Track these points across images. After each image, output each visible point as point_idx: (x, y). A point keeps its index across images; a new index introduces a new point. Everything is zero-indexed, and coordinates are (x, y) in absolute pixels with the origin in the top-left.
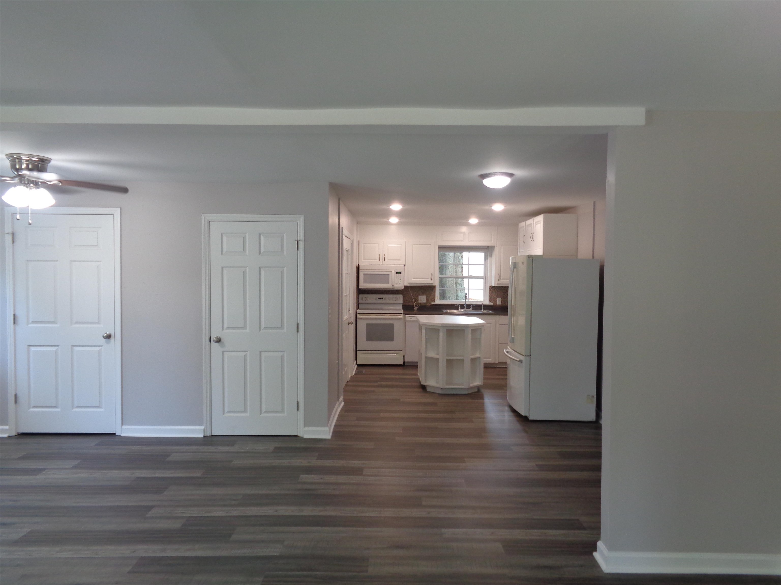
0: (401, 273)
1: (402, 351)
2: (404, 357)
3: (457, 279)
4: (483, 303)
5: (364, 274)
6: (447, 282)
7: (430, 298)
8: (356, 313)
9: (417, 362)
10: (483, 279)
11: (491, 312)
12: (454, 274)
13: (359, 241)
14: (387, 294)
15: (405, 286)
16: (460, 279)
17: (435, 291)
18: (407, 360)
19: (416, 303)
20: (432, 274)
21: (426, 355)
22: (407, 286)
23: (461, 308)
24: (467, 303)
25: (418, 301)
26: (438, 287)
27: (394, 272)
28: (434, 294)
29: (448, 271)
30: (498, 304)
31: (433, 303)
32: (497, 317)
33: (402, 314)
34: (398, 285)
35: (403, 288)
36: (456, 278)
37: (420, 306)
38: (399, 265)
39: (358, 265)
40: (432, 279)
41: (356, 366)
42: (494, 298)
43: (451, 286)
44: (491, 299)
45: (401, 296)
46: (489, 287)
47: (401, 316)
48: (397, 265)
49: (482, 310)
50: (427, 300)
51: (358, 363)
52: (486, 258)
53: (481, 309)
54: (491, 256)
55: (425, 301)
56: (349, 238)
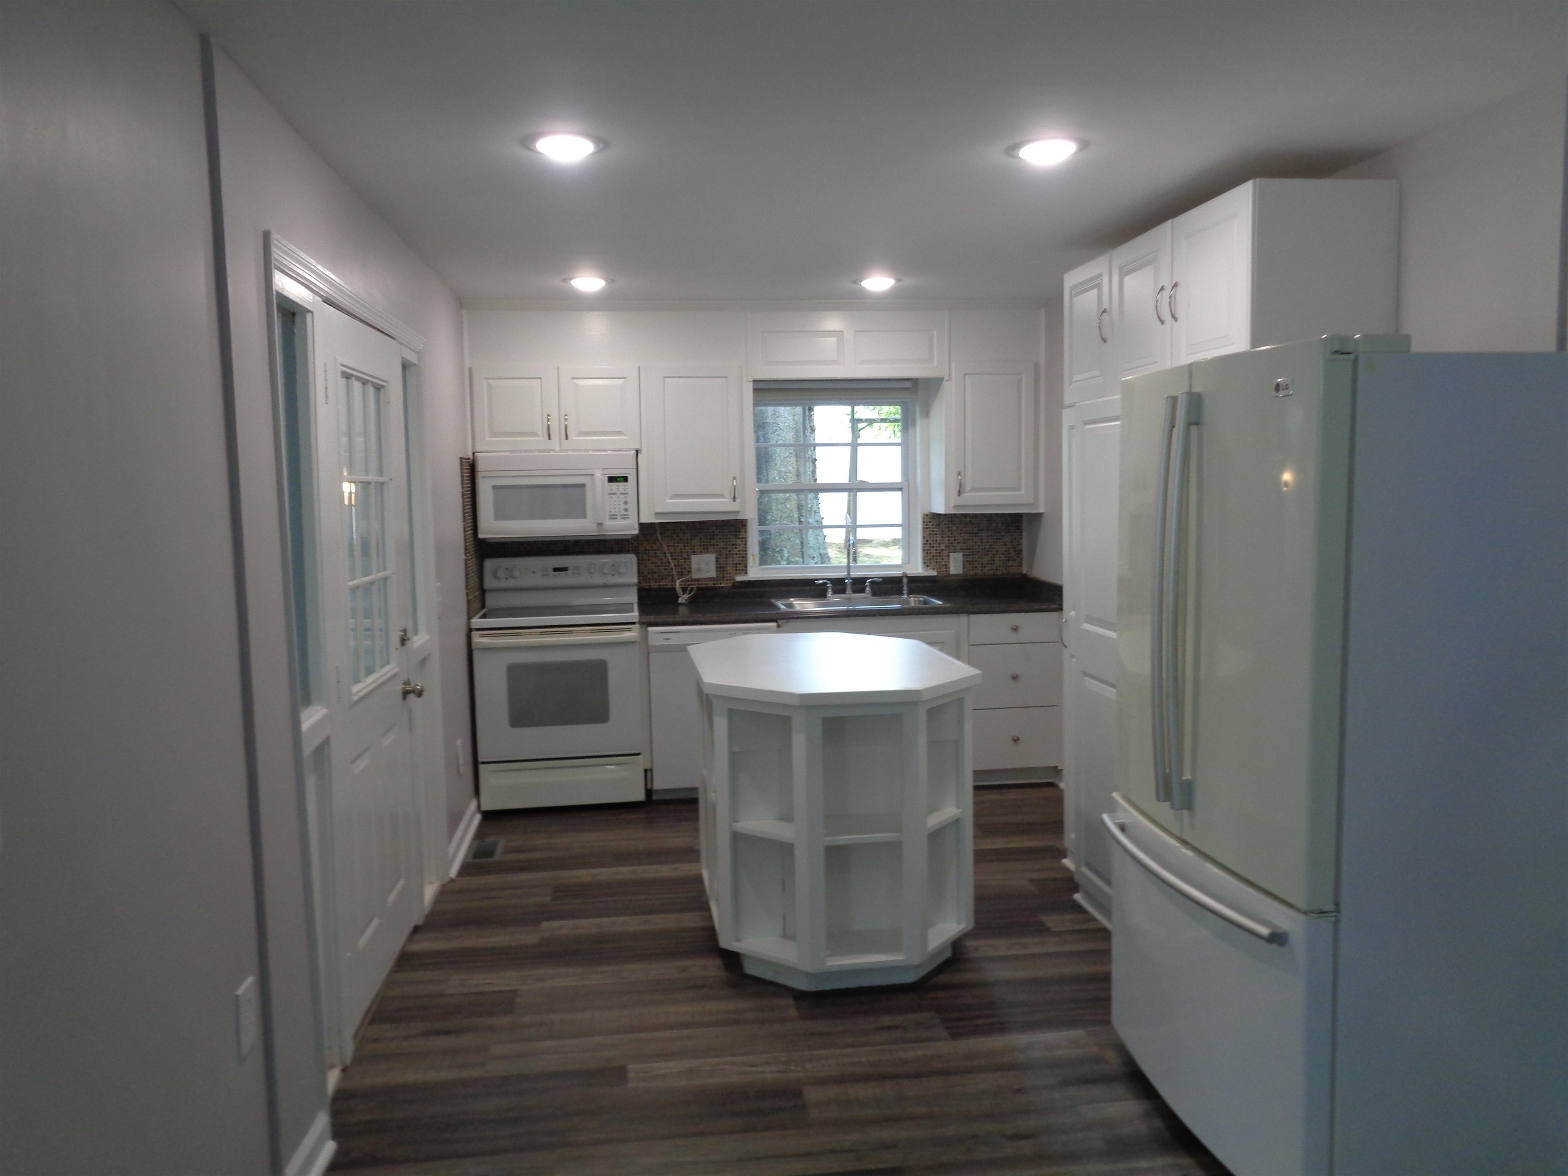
0: (625, 479)
1: (639, 754)
2: (648, 774)
3: (802, 496)
4: (908, 572)
5: (495, 488)
6: (774, 504)
7: (730, 561)
8: (470, 630)
9: (695, 790)
10: (899, 493)
11: (941, 603)
12: (791, 480)
13: (470, 370)
14: (582, 552)
15: (643, 526)
16: (811, 496)
17: (746, 538)
18: (658, 785)
19: (682, 581)
20: (735, 478)
21: (735, 825)
22: (652, 525)
23: (835, 592)
24: (855, 574)
25: (690, 572)
26: (756, 521)
27: (600, 477)
28: (741, 547)
29: (776, 473)
30: (953, 571)
31: (740, 578)
32: (964, 618)
33: (634, 623)
34: (619, 522)
35: (636, 532)
36: (797, 491)
37: (699, 589)
38: (619, 450)
39: (471, 457)
40: (734, 497)
41: (478, 818)
42: (940, 554)
43: (785, 515)
44: (930, 556)
45: (630, 560)
46: (924, 519)
47: (632, 634)
48: (609, 452)
49: (903, 594)
50: (720, 568)
51: (485, 807)
52: (907, 423)
53: (900, 592)
54: (926, 414)
55: (713, 574)
56: (389, 336)
